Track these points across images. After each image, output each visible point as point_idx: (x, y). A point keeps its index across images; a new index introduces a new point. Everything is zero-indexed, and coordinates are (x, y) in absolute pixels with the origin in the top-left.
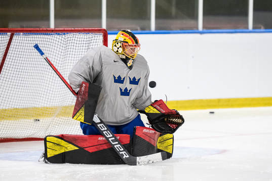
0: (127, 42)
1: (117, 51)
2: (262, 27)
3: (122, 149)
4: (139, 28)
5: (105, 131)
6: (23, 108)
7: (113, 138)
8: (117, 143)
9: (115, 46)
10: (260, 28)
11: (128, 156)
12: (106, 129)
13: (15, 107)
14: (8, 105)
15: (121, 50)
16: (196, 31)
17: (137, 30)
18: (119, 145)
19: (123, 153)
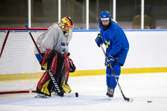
0: (67, 25)
1: (61, 27)
2: (149, 28)
3: (58, 88)
5: (52, 76)
6: (13, 74)
7: (55, 81)
8: (56, 84)
9: (61, 24)
10: (148, 28)
11: (60, 92)
12: (52, 75)
13: (8, 73)
14: (4, 72)
15: (63, 27)
17: (78, 29)
18: (57, 85)
19: (58, 89)
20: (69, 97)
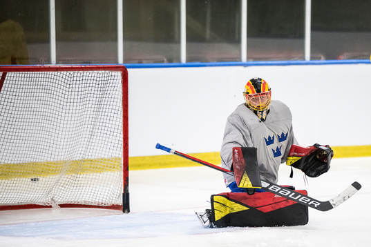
2: (323, 58)
3: (309, 200)
4: (165, 60)
5: (279, 191)
7: (293, 194)
8: (300, 196)
10: (320, 59)
11: (319, 204)
16: (239, 63)
17: (163, 62)
18: (303, 197)
20: (344, 200)
